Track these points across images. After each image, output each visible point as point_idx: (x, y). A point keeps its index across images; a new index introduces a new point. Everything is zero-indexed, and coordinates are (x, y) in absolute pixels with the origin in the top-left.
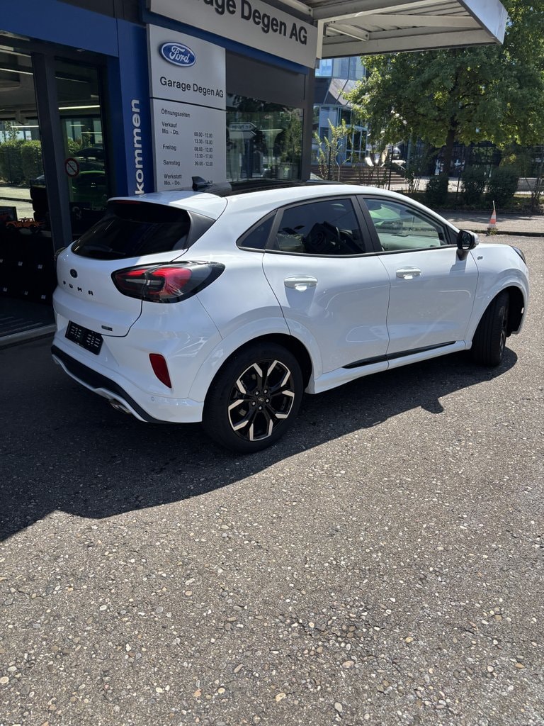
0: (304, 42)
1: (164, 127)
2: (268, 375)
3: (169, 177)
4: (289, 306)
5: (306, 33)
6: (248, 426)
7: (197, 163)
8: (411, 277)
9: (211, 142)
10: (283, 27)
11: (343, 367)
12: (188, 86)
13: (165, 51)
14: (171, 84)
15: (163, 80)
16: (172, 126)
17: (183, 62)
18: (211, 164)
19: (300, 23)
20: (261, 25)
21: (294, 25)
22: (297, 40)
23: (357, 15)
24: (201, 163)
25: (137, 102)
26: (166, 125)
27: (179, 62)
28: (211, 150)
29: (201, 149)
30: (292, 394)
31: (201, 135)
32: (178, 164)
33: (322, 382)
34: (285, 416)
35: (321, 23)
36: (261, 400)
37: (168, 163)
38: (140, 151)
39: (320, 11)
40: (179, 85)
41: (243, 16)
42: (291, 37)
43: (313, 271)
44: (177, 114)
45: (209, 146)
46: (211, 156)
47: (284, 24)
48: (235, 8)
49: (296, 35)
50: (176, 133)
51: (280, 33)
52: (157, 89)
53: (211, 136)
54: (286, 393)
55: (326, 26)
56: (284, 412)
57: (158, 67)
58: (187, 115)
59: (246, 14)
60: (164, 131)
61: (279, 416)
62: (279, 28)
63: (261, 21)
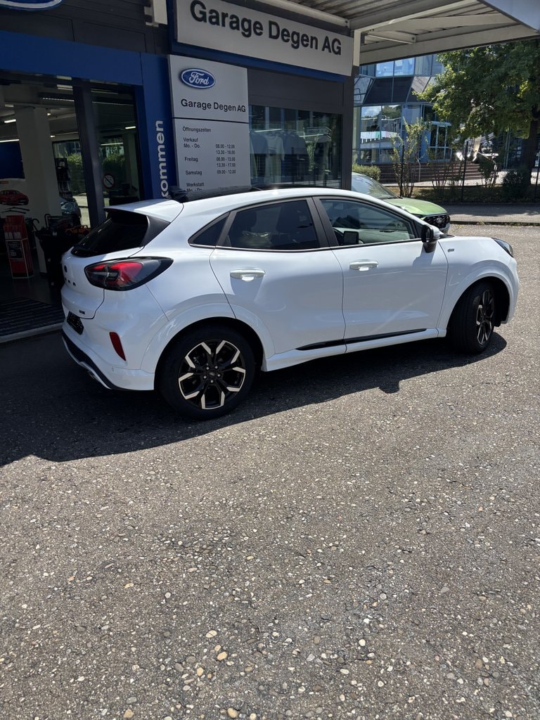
0: (339, 53)
1: (186, 142)
2: (217, 352)
3: (192, 185)
4: (233, 294)
5: (340, 43)
6: (199, 396)
7: (219, 172)
8: (367, 269)
9: (233, 152)
10: (314, 41)
11: (297, 349)
12: (209, 105)
13: (185, 77)
14: (191, 104)
15: (184, 102)
16: (194, 140)
17: (203, 85)
18: (234, 172)
19: (332, 36)
20: (291, 42)
21: (327, 39)
22: (330, 52)
23: (391, 22)
24: (224, 172)
25: (161, 122)
26: (188, 140)
27: (199, 85)
28: (234, 159)
29: (223, 159)
30: (243, 371)
31: (222, 146)
32: (200, 173)
33: (274, 361)
34: (237, 390)
35: (357, 33)
36: (212, 374)
37: (190, 173)
38: (165, 164)
39: (356, 21)
40: (199, 105)
41: (271, 36)
42: (323, 50)
43: (260, 264)
44: (198, 130)
45: (232, 156)
46: (234, 165)
47: (315, 38)
48: (262, 30)
49: (328, 47)
50: (198, 146)
51: (311, 47)
52: (178, 110)
53: (233, 146)
54: (237, 369)
55: (363, 35)
56: (237, 386)
57: (179, 91)
58: (208, 130)
59: (274, 33)
60: (186, 146)
61: (230, 389)
62: (309, 43)
63: (290, 38)
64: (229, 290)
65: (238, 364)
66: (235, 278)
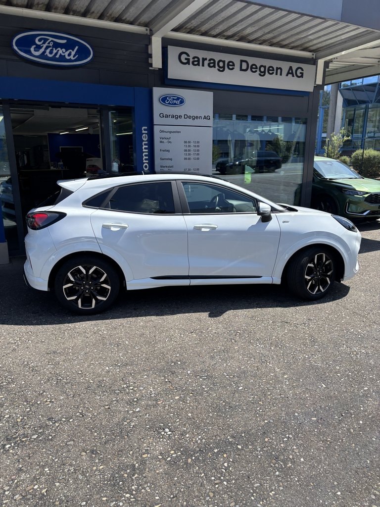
0: (302, 76)
1: (161, 140)
2: (90, 274)
3: (164, 167)
4: (102, 238)
5: (302, 70)
6: (77, 299)
7: (185, 159)
8: (208, 230)
9: (198, 146)
10: (279, 71)
11: (151, 278)
12: (180, 117)
14: (167, 116)
15: (161, 115)
16: (167, 138)
17: (175, 104)
18: (198, 159)
19: (295, 66)
20: (258, 72)
21: (291, 68)
22: (293, 76)
24: (189, 159)
25: (146, 128)
26: (163, 138)
27: (172, 104)
28: (198, 150)
29: (189, 150)
30: (109, 287)
31: (189, 142)
32: (171, 159)
33: (133, 283)
34: (104, 299)
35: (321, 63)
36: (87, 286)
37: (163, 159)
38: (147, 153)
39: (320, 54)
40: (173, 117)
41: (241, 70)
42: (287, 75)
43: (124, 220)
44: (170, 132)
45: (196, 148)
46: (198, 154)
47: (281, 69)
48: (234, 66)
49: (292, 73)
50: (170, 142)
51: (277, 74)
52: (157, 119)
53: (198, 142)
54: (104, 285)
55: (326, 64)
56: (105, 297)
57: (158, 108)
58: (178, 132)
59: (244, 67)
60: (161, 142)
61: (99, 298)
62: (275, 72)
63: (258, 70)
64: (99, 235)
65: (105, 282)
66: (106, 228)
